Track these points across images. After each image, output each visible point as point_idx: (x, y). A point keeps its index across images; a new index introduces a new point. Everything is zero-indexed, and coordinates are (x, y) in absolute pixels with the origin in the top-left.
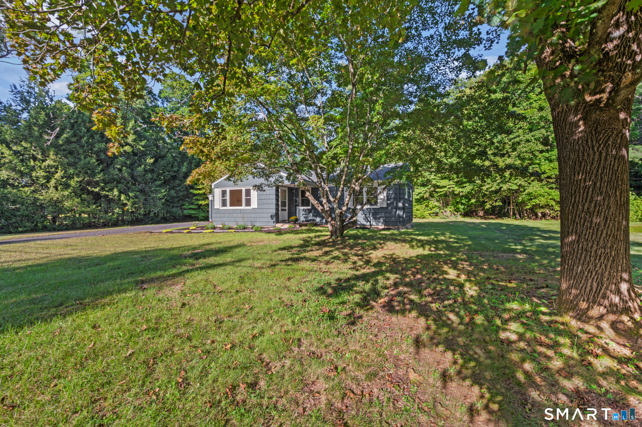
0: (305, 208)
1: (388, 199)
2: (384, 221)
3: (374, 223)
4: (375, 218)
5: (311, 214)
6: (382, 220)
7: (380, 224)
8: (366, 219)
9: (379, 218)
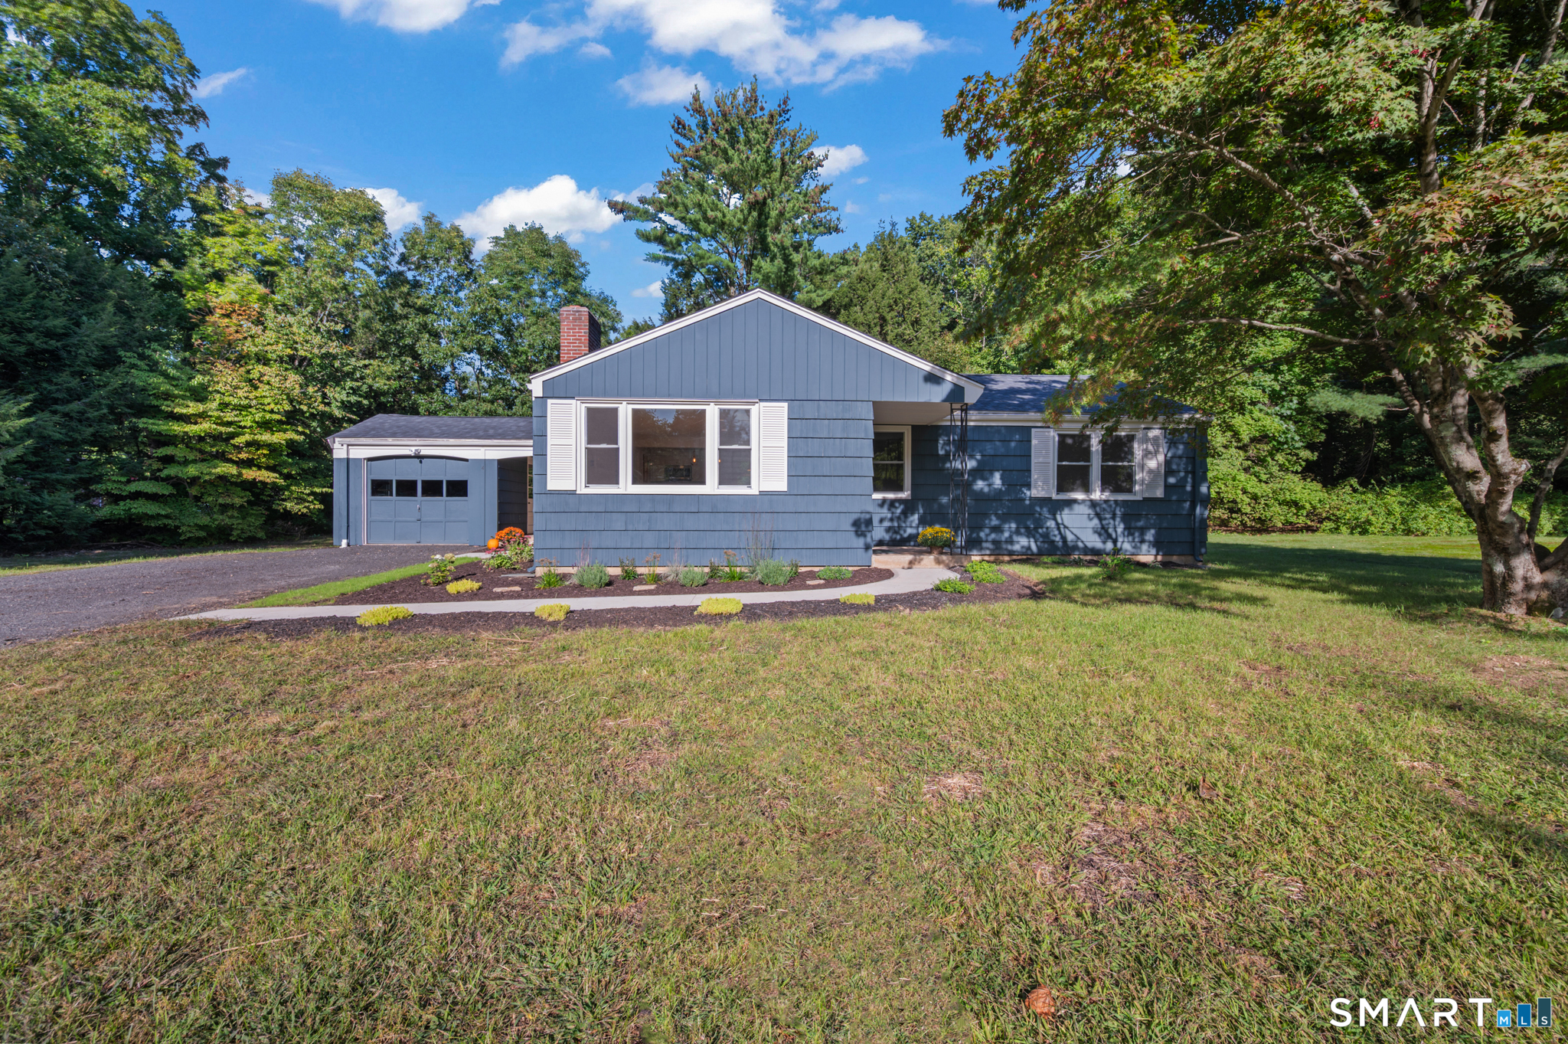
0: (891, 496)
1: (1169, 472)
2: (1157, 536)
3: (1127, 546)
4: (1129, 530)
5: (915, 518)
6: (1150, 535)
7: (1145, 547)
8: (1104, 532)
9: (1143, 531)
